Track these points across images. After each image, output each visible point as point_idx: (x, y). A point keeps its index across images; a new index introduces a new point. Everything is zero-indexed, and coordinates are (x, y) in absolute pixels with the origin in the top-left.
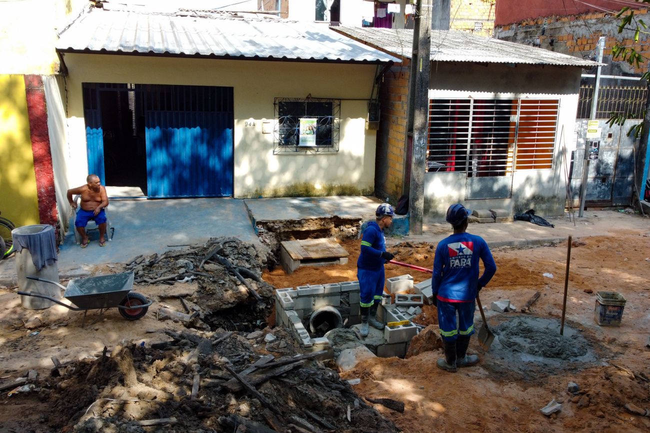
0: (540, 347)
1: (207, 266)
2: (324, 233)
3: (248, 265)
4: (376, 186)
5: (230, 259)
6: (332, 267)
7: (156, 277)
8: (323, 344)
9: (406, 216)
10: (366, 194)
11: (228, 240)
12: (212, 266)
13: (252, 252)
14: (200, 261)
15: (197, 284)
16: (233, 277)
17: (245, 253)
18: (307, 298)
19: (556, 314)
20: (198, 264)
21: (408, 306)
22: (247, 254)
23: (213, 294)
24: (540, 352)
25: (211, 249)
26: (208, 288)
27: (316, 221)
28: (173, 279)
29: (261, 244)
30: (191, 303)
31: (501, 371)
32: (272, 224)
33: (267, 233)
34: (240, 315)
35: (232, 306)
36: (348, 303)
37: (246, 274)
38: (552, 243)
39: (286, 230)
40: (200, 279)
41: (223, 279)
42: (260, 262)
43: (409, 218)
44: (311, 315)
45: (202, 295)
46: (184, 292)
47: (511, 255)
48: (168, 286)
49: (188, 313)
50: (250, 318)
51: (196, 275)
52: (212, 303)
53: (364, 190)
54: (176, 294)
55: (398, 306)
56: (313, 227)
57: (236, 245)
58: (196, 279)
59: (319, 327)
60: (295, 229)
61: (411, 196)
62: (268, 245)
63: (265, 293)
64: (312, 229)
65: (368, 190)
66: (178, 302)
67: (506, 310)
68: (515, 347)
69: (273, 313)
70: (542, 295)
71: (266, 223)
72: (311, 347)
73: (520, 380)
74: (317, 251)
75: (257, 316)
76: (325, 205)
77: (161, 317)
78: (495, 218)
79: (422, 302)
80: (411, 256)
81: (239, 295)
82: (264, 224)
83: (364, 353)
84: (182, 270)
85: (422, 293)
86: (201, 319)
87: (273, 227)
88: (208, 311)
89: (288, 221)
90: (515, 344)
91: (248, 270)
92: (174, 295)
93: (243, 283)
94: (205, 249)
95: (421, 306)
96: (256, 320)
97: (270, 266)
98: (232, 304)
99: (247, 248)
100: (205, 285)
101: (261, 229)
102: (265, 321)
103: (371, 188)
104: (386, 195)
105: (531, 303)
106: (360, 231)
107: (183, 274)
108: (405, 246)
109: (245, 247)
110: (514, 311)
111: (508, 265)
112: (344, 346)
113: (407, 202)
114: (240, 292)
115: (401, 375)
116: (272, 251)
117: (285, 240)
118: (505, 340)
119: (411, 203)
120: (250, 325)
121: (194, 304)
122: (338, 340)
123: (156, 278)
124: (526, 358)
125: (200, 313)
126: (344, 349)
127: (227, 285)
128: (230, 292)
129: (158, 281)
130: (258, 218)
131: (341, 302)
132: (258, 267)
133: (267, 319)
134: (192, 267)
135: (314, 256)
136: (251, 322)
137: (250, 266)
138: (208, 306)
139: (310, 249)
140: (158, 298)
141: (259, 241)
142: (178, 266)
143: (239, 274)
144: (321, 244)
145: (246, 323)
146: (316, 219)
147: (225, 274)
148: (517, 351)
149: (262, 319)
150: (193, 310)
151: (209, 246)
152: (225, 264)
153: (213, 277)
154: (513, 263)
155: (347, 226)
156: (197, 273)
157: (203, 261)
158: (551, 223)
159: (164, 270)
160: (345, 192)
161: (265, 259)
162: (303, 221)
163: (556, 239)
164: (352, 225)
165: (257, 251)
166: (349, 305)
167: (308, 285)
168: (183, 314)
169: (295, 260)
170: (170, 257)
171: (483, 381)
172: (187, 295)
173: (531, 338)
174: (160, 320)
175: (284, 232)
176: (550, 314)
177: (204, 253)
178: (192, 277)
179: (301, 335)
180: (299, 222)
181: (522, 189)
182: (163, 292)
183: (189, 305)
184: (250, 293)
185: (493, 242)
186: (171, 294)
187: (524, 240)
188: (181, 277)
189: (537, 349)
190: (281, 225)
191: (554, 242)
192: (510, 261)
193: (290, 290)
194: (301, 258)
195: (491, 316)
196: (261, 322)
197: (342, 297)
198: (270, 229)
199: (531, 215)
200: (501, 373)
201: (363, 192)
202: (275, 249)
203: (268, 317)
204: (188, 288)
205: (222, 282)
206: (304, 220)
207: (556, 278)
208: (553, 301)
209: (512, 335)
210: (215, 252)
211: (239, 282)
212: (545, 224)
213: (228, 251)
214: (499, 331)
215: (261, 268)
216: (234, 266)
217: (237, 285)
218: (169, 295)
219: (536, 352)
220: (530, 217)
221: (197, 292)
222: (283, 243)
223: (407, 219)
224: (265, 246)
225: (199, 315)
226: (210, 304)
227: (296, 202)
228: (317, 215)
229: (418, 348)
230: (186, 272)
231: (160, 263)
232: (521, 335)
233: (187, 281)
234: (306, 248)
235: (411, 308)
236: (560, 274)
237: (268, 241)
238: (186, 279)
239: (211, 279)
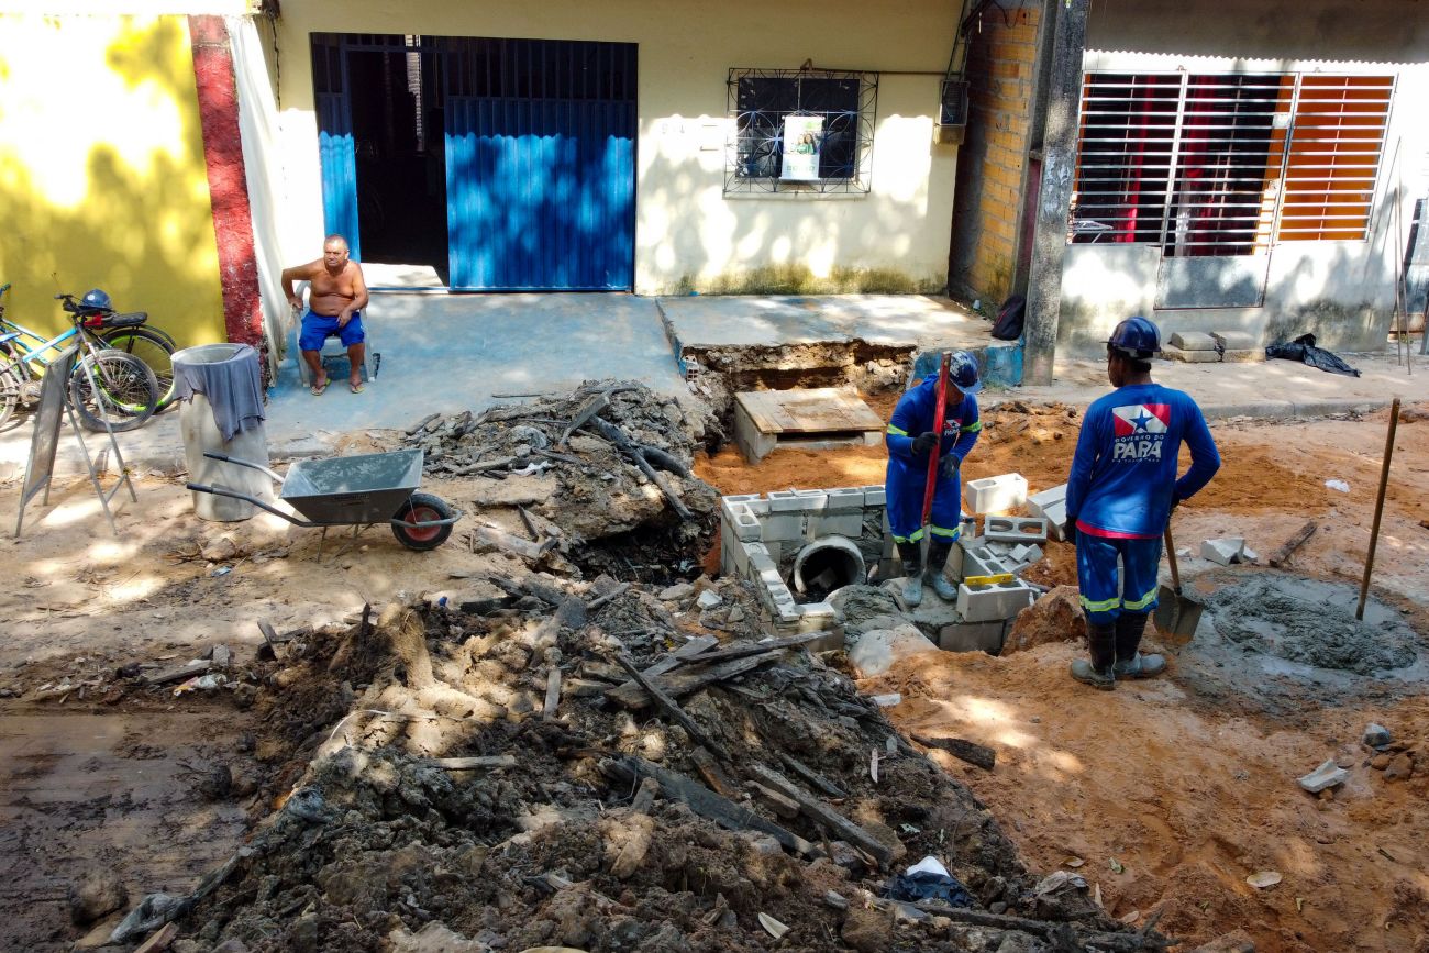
0: (1306, 644)
1: (576, 442)
2: (827, 375)
3: (663, 443)
4: (951, 273)
5: (625, 428)
6: (847, 451)
7: (469, 461)
8: (822, 616)
9: (1016, 342)
10: (927, 291)
11: (621, 388)
12: (587, 442)
13: (672, 414)
14: (561, 429)
15: (554, 479)
16: (630, 468)
17: (658, 415)
18: (790, 518)
19: (1349, 573)
20: (557, 436)
21: (1013, 543)
22: (662, 418)
23: (589, 501)
24: (1307, 655)
25: (584, 405)
26: (577, 489)
27: (815, 350)
28: (504, 467)
29: (693, 398)
30: (542, 518)
31: (1214, 692)
32: (717, 355)
33: (705, 373)
34: (643, 548)
35: (629, 528)
36: (879, 531)
37: (658, 462)
38: (1353, 412)
39: (748, 367)
40: (561, 469)
41: (610, 471)
42: (690, 436)
43: (1023, 347)
44: (796, 555)
45: (564, 504)
46: (528, 495)
47: (1253, 436)
48: (493, 481)
49: (535, 540)
50: (665, 556)
51: (553, 460)
52: (587, 521)
53: (923, 281)
54: (511, 499)
55: (989, 541)
56: (808, 363)
57: (638, 397)
58: (553, 469)
59: (812, 582)
60: (767, 366)
61: (1030, 299)
62: (707, 399)
63: (698, 503)
64: (804, 366)
65: (934, 281)
66: (514, 516)
67: (1235, 560)
68: (1251, 642)
69: (716, 547)
70: (1320, 530)
71: (704, 352)
72: (795, 622)
73: (1256, 713)
74: (814, 416)
75: (680, 552)
76: (832, 311)
77: (479, 545)
78: (1221, 351)
79: (1044, 536)
80: (1025, 432)
81: (643, 505)
82: (700, 353)
83: (912, 640)
84: (524, 449)
85: (1044, 516)
86: (563, 554)
87: (718, 360)
88: (577, 538)
89: (753, 348)
90: (1250, 635)
91: (664, 453)
92: (506, 500)
93: (652, 480)
94: (572, 405)
95: (1041, 544)
96: (679, 559)
97: (711, 445)
98: (628, 523)
99: (662, 406)
100: (570, 482)
101: (693, 363)
102: (698, 563)
103: (939, 277)
104: (973, 293)
105: (1294, 547)
106: (911, 374)
107: (525, 456)
108: (1012, 411)
109: (658, 404)
110: (1254, 563)
111: (1245, 460)
112: (868, 623)
113: (1021, 313)
114: (647, 499)
115: (989, 690)
116: (715, 413)
117: (744, 390)
118: (1229, 625)
119: (1029, 312)
120: (667, 571)
121: (548, 522)
122: (855, 609)
123: (468, 464)
124: (1274, 666)
125: (561, 540)
126: (868, 630)
127: (618, 484)
128: (625, 498)
129: (472, 471)
130: (687, 341)
131: (864, 529)
132: (685, 447)
133: (702, 559)
134: (543, 440)
135: (807, 425)
136: (668, 564)
137: (668, 444)
138: (578, 527)
139: (799, 410)
140: (473, 506)
141: (687, 390)
142: (515, 439)
143: (643, 460)
144: (823, 400)
145: (658, 567)
146: (815, 345)
147: (614, 459)
148: (1254, 650)
149: (692, 557)
150: (546, 534)
151: (582, 398)
152: (614, 438)
153: (589, 466)
154: (1259, 454)
155: (884, 362)
156: (555, 455)
157: (568, 430)
158: (1353, 367)
159: (485, 447)
160: (883, 285)
161: (701, 430)
162: (785, 350)
163: (1363, 404)
164: (894, 359)
165: (683, 413)
166: (882, 535)
167: (793, 489)
168: (524, 541)
169: (766, 434)
170: (498, 420)
171: (1172, 713)
172: (534, 502)
173: (1287, 623)
174: (477, 552)
175: (743, 371)
176: (1336, 572)
177: (570, 413)
178: (545, 464)
179: (775, 597)
180: (778, 352)
181: (1287, 286)
182: (482, 494)
183: (538, 523)
184: (667, 502)
185: (1215, 405)
186: (501, 499)
187: (1285, 403)
188: (521, 464)
189: (1299, 649)
190: (736, 356)
191: (1359, 409)
192: (1252, 449)
193: (753, 498)
194: (779, 429)
195: (1199, 570)
196: (689, 564)
197: (868, 517)
198: (712, 365)
199: (1308, 347)
200: (1215, 696)
201: (922, 287)
202: (722, 409)
203: (704, 554)
204: (535, 487)
205: (608, 476)
206: (789, 346)
207: (1356, 493)
208: (1345, 542)
209: (1246, 614)
210: (592, 413)
211: (644, 479)
212: (1340, 368)
213: (621, 410)
214: (1215, 605)
215: (692, 450)
216: (634, 444)
217: (639, 484)
218: (496, 501)
219: (1298, 654)
220: (1304, 350)
221: (555, 496)
222: (740, 395)
223: (1019, 349)
224: (701, 402)
225: (557, 545)
226: (581, 522)
227: (769, 304)
228: (817, 336)
229: (1031, 635)
230: (532, 453)
231: (477, 432)
232: (1265, 615)
233: (534, 473)
234: (791, 409)
235: (1020, 546)
236: (1365, 483)
237: (707, 391)
238: (532, 467)
239: (585, 470)
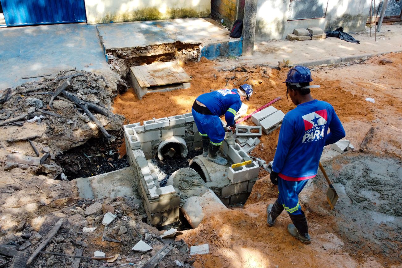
0: (391, 205)
1: (57, 104)
2: (169, 57)
3: (96, 100)
4: (212, 8)
5: (79, 94)
6: (177, 93)
7: (5, 117)
8: (169, 194)
9: (239, 39)
10: (204, 16)
11: (76, 75)
12: (61, 103)
13: (101, 83)
14: (50, 96)
15: (45, 124)
16: (82, 116)
17: (94, 85)
18: (154, 132)
19: (391, 152)
20: (48, 100)
21: (248, 137)
22: (97, 86)
23: (62, 135)
24: (392, 211)
25: (60, 85)
26: (56, 130)
27: (161, 47)
28: (23, 120)
29: (112, 72)
30: (41, 144)
31: (357, 240)
32: (121, 52)
33: (117, 60)
34: (92, 147)
35: (83, 143)
37: (94, 110)
38: (361, 60)
39: (134, 56)
40: (48, 119)
41: (71, 119)
42: (110, 92)
43: (242, 41)
44: (158, 146)
45: (51, 136)
46: (33, 134)
47: (331, 75)
48: (16, 128)
49: (38, 156)
50: (103, 149)
51: (45, 114)
52: (62, 143)
53: (202, 12)
54: (24, 137)
55: (238, 137)
56: (159, 52)
57: (84, 79)
58: (45, 119)
60: (142, 55)
61: (245, 21)
62: (118, 72)
63: (114, 127)
64: (157, 54)
65: (206, 12)
66: (27, 144)
67: (346, 150)
68: (365, 203)
69: (124, 143)
70: (376, 130)
71: (115, 51)
73: (379, 253)
74: (162, 77)
75: (109, 147)
76: (170, 28)
77: (6, 167)
78: (311, 36)
79: (260, 134)
80: (247, 82)
81: (89, 132)
82: (114, 51)
83: (211, 203)
84: (32, 109)
85: (260, 125)
86: (53, 160)
87: (121, 54)
88: (59, 151)
89: (135, 48)
90: (365, 199)
91: (97, 106)
92: (22, 138)
93: (92, 120)
94: (55, 84)
95: (259, 137)
96: (108, 150)
97: (121, 90)
98: (82, 142)
99: (96, 80)
100: (53, 126)
101: (111, 56)
102: (117, 151)
103: (207, 10)
104: (220, 16)
105: (367, 141)
106: (200, 55)
107: (32, 113)
108: (241, 71)
109: (94, 80)
110: (353, 151)
111: (332, 88)
112: (191, 192)
113: (241, 27)
114: (91, 129)
116: (122, 78)
117: (134, 65)
118: (353, 193)
119: (244, 27)
120: (104, 156)
121: (44, 146)
122: (184, 185)
123: (5, 119)
124: (379, 218)
125: (51, 154)
126: (190, 196)
127: (75, 125)
128: (80, 131)
129: (6, 123)
130: (108, 48)
131: (186, 132)
132: (108, 97)
133: (118, 149)
134: (41, 104)
135: (160, 82)
136: (104, 153)
137: (99, 101)
138: (58, 146)
139: (157, 74)
140: (6, 143)
141: (109, 68)
142: (27, 104)
143: (87, 110)
144: (166, 68)
145: (99, 155)
146: (161, 45)
147: (73, 112)
148: (367, 209)
149: (114, 149)
150: (43, 152)
151: (59, 80)
152: (73, 100)
153: (61, 117)
154: (336, 85)
155: (189, 50)
156: (46, 112)
157: (53, 97)
158: (356, 39)
159: (15, 108)
160: (187, 15)
161: (115, 87)
162: (149, 48)
163: (364, 55)
164: (193, 48)
165: (106, 82)
166: (193, 133)
167: (154, 118)
168: (32, 158)
169: (143, 88)
170: (21, 93)
171: (340, 257)
172: (36, 137)
173: (379, 191)
174: (6, 170)
175: (133, 58)
176: (386, 152)
177: (54, 87)
178: (41, 116)
179: (148, 184)
180: (146, 49)
181: (334, 10)
182: (10, 136)
183: (39, 146)
184: (99, 129)
185: (314, 61)
186: (19, 138)
187: (338, 58)
188: (31, 117)
189: (388, 208)
190: (129, 52)
191: (363, 59)
192: (333, 83)
193: (137, 125)
194: (148, 86)
195: (332, 157)
196: (113, 152)
197: (187, 127)
198: (119, 56)
199: (341, 32)
200: (357, 243)
201: (201, 15)
202: (125, 75)
203: (119, 147)
204: (36, 129)
205: (70, 122)
206: (150, 46)
207: (378, 103)
208: (387, 136)
209: (360, 187)
210: (62, 89)
211: (88, 120)
212: (352, 40)
213: (76, 86)
214: (344, 180)
215: (112, 98)
216: (83, 102)
217: (86, 123)
218: (17, 139)
219: (388, 210)
220: (340, 33)
221: (46, 133)
222: (132, 68)
223: (241, 42)
224: (115, 74)
225: (49, 156)
226: (59, 144)
228: (161, 41)
230: (36, 110)
231: (11, 100)
232: (369, 187)
233: (37, 121)
234: (153, 74)
235: (251, 139)
236: (379, 97)
237: (118, 68)
238: (36, 118)
239: (59, 119)
